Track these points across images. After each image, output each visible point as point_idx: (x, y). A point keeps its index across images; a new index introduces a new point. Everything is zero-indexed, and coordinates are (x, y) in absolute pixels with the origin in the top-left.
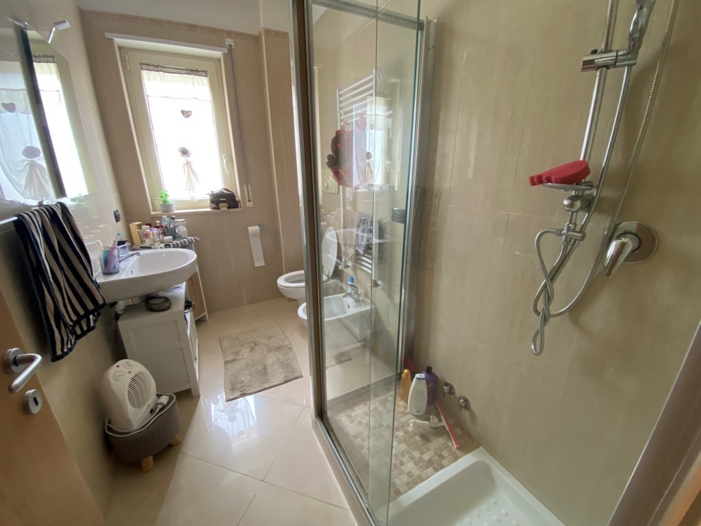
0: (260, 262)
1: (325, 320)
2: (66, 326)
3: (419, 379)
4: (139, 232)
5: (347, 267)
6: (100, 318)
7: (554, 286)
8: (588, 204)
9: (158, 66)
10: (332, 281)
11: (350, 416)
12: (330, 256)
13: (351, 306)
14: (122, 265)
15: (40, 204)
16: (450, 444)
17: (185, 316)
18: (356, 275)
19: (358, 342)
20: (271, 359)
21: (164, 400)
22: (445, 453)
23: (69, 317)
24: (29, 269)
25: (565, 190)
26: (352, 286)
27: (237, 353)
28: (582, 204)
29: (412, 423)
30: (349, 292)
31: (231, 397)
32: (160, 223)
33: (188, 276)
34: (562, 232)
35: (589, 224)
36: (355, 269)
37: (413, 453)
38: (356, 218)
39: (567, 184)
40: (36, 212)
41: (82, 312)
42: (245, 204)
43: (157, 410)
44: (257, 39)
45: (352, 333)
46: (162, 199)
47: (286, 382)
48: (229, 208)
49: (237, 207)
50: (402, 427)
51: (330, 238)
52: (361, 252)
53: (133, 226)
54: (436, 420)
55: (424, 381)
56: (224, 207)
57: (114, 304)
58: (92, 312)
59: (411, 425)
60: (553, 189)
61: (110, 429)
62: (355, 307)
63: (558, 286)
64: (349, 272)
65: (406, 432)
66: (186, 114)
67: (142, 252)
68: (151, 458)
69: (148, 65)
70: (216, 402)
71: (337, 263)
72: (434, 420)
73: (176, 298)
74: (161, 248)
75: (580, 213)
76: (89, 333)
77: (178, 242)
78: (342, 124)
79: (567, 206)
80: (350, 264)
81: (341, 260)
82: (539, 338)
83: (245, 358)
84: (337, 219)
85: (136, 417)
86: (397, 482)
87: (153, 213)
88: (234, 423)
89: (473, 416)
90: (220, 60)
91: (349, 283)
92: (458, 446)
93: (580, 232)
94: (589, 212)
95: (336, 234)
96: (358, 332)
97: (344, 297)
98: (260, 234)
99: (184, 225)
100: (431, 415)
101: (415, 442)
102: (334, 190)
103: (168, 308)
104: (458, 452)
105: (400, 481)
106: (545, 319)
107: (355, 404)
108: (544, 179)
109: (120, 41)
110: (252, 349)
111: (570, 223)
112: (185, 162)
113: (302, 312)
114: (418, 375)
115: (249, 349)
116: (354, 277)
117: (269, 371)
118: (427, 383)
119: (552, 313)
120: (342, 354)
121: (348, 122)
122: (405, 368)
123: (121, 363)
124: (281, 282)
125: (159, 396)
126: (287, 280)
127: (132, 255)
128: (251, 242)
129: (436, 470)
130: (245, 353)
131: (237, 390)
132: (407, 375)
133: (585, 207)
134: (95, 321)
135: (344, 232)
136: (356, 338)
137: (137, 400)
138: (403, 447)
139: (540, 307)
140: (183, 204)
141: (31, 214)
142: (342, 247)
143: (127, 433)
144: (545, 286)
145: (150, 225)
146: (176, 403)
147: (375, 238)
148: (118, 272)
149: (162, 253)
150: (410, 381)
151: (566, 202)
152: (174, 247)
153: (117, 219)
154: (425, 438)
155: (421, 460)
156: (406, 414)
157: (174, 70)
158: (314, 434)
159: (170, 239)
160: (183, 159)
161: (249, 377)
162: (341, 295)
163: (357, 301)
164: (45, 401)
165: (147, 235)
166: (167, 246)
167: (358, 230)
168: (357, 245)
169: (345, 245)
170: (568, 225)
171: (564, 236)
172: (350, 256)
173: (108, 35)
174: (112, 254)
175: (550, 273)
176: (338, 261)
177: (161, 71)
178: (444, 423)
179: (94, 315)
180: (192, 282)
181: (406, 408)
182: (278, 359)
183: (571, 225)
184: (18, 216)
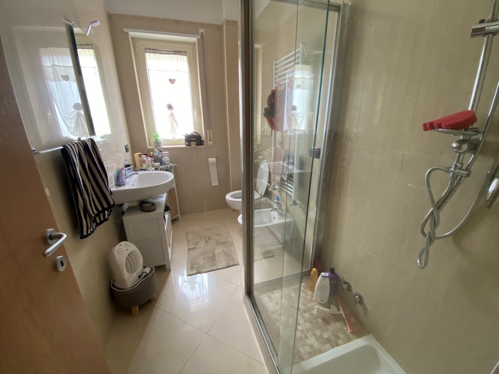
0: (215, 183)
1: (255, 226)
2: (90, 217)
3: (323, 276)
4: (139, 159)
5: (275, 189)
6: (111, 214)
7: (440, 213)
8: (474, 147)
9: (156, 50)
10: (263, 199)
11: (270, 297)
12: (263, 181)
13: (276, 218)
14: (127, 180)
15: (79, 139)
16: (345, 329)
17: (164, 216)
18: (281, 195)
19: (280, 244)
20: (218, 250)
21: (148, 270)
22: (340, 335)
23: (92, 211)
24: (69, 179)
25: (454, 135)
26: (277, 203)
27: (197, 244)
28: (469, 147)
29: (317, 308)
30: (275, 207)
31: (191, 273)
32: (153, 154)
33: (168, 189)
34: (450, 169)
35: (475, 164)
36: (280, 191)
37: (316, 331)
38: (283, 154)
39: (455, 129)
40: (75, 144)
41: (100, 209)
42: (207, 142)
43: (143, 276)
44: (220, 27)
45: (276, 238)
46: (154, 138)
47: (227, 267)
48: (197, 145)
49: (202, 145)
50: (309, 310)
51: (264, 167)
52: (285, 179)
53: (136, 155)
54: (335, 309)
55: (328, 279)
56: (193, 144)
57: (121, 205)
58: (107, 209)
59: (316, 310)
60: (443, 134)
61: (114, 286)
62: (279, 218)
63: (444, 214)
64: (276, 193)
65: (311, 315)
66: (172, 81)
67: (140, 173)
68: (137, 308)
69: (149, 49)
70: (183, 276)
71: (267, 185)
72: (334, 309)
73: (159, 204)
74: (152, 170)
75: (467, 154)
76: (105, 223)
77: (163, 167)
78: (276, 85)
79: (455, 148)
80: (277, 187)
81: (271, 184)
82: (424, 255)
83: (201, 248)
84: (270, 154)
85: (129, 279)
86: (302, 351)
87: (149, 147)
88: (194, 292)
89: (365, 309)
90: (195, 43)
91: (276, 201)
92: (352, 331)
93: (467, 170)
94: (475, 154)
95: (269, 165)
96: (280, 237)
97: (271, 211)
98: (216, 164)
99: (168, 156)
100: (332, 304)
101: (318, 323)
102: (269, 134)
103: (154, 210)
104: (351, 335)
105: (304, 350)
106: (431, 240)
107: (274, 289)
108: (435, 125)
109: (133, 34)
110: (207, 242)
111: (458, 162)
112: (170, 114)
113: (240, 219)
114: (323, 274)
115: (205, 242)
116: (279, 197)
117: (217, 258)
118: (330, 281)
119: (437, 235)
120: (267, 252)
121: (281, 83)
122: (314, 267)
123: (123, 243)
124: (228, 197)
125: (144, 267)
126: (232, 196)
127: (134, 174)
128: (210, 169)
129: (333, 347)
130: (202, 244)
131: (195, 269)
132: (315, 272)
133: (472, 150)
134: (109, 215)
135: (274, 164)
136: (279, 241)
137: (131, 268)
138: (308, 325)
139: (427, 229)
140: (168, 142)
141: (72, 145)
142: (272, 175)
143: (124, 289)
144: (432, 213)
145: (146, 155)
146: (155, 274)
147: (296, 169)
148: (124, 185)
149: (152, 174)
150: (317, 277)
151: (454, 145)
152: (161, 170)
153: (127, 150)
154: (326, 321)
155: (321, 337)
156: (313, 301)
157: (165, 52)
158: (244, 306)
159: (158, 165)
160: (169, 112)
161: (203, 261)
162: (269, 209)
163: (281, 214)
164: (69, 263)
165: (144, 162)
166: (156, 169)
167: (284, 163)
168: (283, 173)
169: (274, 173)
170: (456, 164)
171: (452, 173)
172: (277, 182)
173: (125, 30)
174: (121, 173)
175: (438, 203)
176: (269, 185)
177: (157, 53)
178: (342, 312)
179: (108, 211)
180: (171, 193)
181: (313, 297)
182: (223, 250)
183: (458, 164)
184: (64, 146)
